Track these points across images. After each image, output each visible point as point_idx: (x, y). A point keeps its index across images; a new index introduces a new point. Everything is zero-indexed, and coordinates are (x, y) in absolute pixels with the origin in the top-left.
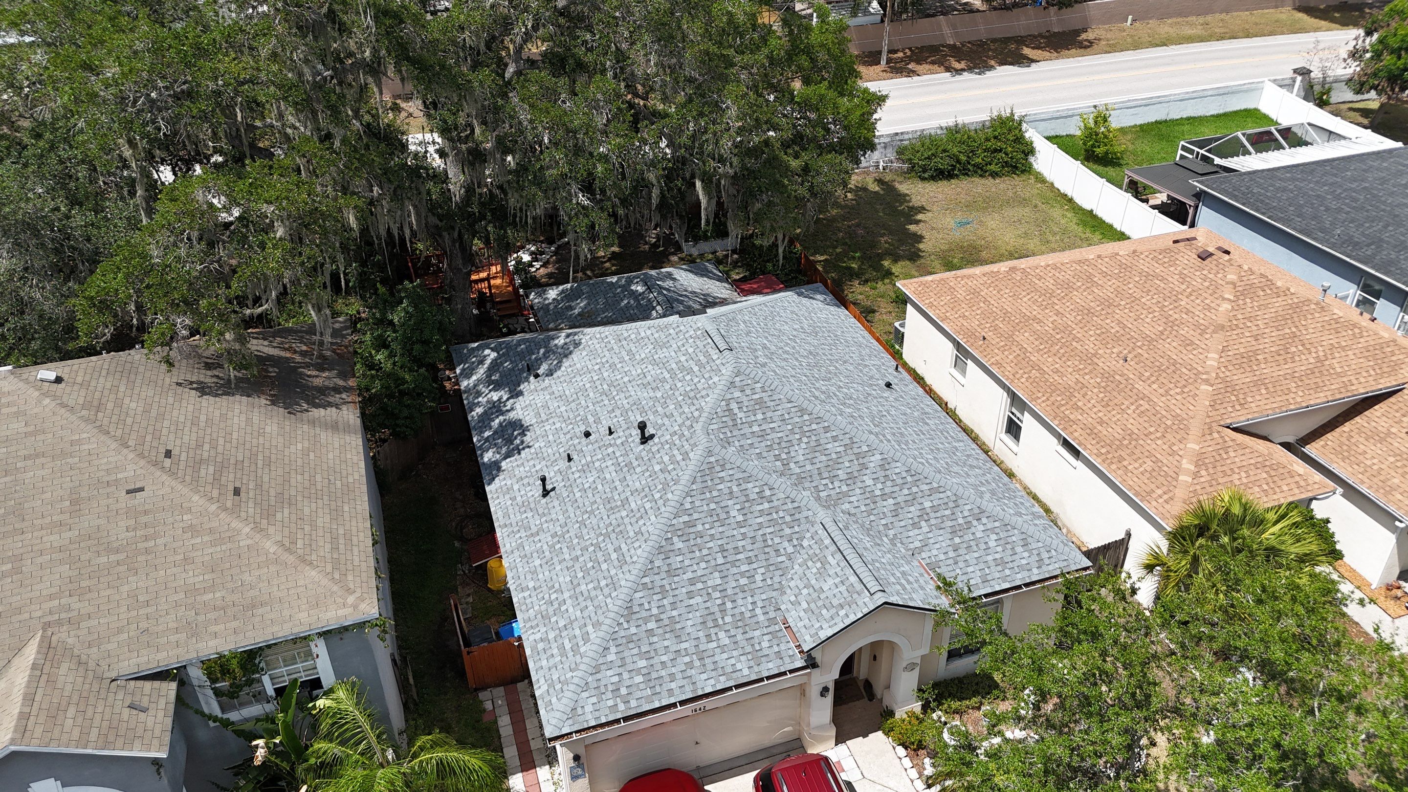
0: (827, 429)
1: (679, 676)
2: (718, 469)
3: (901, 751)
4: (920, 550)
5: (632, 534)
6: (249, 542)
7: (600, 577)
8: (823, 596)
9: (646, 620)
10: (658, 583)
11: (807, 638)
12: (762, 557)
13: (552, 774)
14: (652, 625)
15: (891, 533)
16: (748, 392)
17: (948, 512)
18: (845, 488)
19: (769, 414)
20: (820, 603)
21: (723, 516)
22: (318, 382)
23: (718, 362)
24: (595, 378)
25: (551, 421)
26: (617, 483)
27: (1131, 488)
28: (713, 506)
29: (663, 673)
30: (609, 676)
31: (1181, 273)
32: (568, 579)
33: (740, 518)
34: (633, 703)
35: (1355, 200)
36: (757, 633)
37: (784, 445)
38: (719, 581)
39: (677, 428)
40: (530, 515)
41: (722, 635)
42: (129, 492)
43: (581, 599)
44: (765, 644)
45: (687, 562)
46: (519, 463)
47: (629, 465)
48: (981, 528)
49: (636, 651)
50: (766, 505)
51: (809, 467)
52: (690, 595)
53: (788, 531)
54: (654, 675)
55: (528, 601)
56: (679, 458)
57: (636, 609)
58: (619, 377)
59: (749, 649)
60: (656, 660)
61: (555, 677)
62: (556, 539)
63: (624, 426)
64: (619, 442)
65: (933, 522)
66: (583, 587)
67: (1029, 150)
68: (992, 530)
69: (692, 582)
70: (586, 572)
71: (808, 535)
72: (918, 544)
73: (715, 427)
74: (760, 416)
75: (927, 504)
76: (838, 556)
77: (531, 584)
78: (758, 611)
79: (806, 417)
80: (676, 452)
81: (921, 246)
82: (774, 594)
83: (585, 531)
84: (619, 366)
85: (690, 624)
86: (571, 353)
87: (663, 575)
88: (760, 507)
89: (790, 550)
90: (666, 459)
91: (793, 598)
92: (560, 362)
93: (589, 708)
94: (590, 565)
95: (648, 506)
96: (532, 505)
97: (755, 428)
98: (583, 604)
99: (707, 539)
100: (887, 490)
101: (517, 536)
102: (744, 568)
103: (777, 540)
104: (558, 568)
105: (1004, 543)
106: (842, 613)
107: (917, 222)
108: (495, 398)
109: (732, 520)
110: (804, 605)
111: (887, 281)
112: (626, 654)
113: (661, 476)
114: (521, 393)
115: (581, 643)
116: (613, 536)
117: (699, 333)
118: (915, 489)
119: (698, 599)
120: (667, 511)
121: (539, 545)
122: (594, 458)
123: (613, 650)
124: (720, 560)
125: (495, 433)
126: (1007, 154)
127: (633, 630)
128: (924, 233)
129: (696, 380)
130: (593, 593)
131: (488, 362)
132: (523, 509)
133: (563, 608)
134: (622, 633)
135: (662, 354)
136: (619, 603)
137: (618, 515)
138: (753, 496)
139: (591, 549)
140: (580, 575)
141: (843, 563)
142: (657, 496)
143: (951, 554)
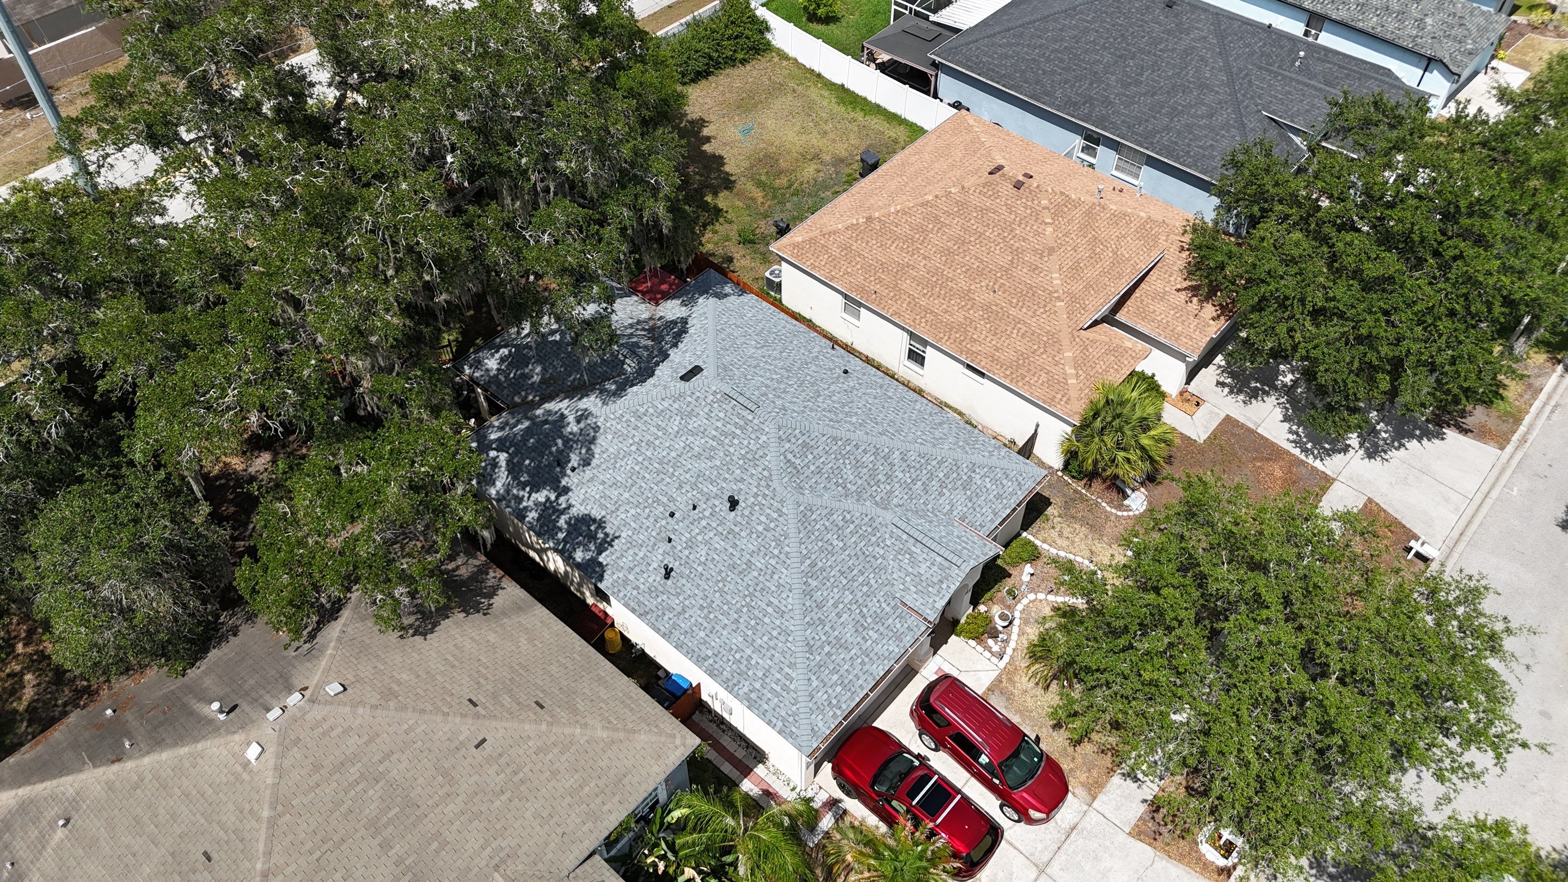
0: (857, 447)
1: (860, 674)
2: (809, 514)
3: (972, 643)
4: (951, 510)
5: (773, 588)
6: (585, 738)
7: (769, 629)
8: (923, 578)
9: (822, 647)
10: (815, 618)
11: (928, 611)
12: (867, 566)
13: (768, 769)
14: (827, 649)
15: (930, 507)
16: (793, 440)
17: (955, 475)
18: (888, 487)
19: (815, 452)
20: (924, 584)
21: (830, 548)
22: (464, 572)
23: (756, 421)
24: (640, 459)
25: (622, 509)
26: (731, 550)
27: (1039, 398)
28: (820, 544)
29: (850, 677)
30: (821, 697)
31: (1006, 205)
32: (741, 639)
33: (841, 544)
34: (844, 706)
35: (1062, 61)
36: (890, 621)
37: (836, 472)
38: (851, 597)
39: (755, 490)
40: (665, 597)
41: (871, 633)
42: (477, 747)
43: (764, 651)
44: (898, 626)
45: (825, 594)
46: (618, 554)
47: (731, 531)
48: (978, 477)
49: (827, 672)
50: (852, 527)
51: (860, 482)
52: (839, 616)
53: (874, 539)
54: (846, 681)
55: (716, 666)
56: (775, 515)
57: (812, 643)
58: (664, 453)
59: (891, 634)
60: (842, 671)
61: (783, 714)
62: (706, 611)
63: (704, 499)
64: (707, 513)
65: (949, 486)
66: (759, 641)
67: (764, 28)
68: (985, 476)
69: (835, 605)
70: (754, 629)
71: (887, 536)
72: (948, 507)
73: (786, 479)
74: (810, 457)
75: (941, 475)
76: (918, 545)
77: (709, 653)
78: (884, 605)
79: (840, 443)
80: (768, 511)
81: (727, 168)
82: (887, 588)
83: (729, 597)
84: (657, 442)
85: (849, 635)
86: (594, 438)
87: (816, 610)
88: (849, 530)
89: (881, 552)
90: (763, 519)
91: (902, 587)
92: (589, 449)
93: (820, 724)
94: (753, 622)
95: (773, 562)
96: (661, 589)
97: (812, 468)
98: (769, 654)
99: (828, 570)
100: (914, 476)
101: (666, 618)
102: (861, 579)
103: (870, 549)
104: (725, 633)
105: (995, 481)
106: (944, 586)
107: (708, 139)
108: (542, 500)
109: (837, 549)
110: (914, 589)
111: (721, 220)
112: (823, 676)
113: (769, 535)
114: (566, 490)
115: (788, 683)
116: (757, 594)
117: (719, 396)
118: (929, 467)
119: (845, 616)
120: (794, 561)
121: (693, 620)
122: (693, 534)
123: (813, 678)
124: (844, 582)
125: (569, 533)
126: (747, 38)
127: (818, 658)
128: (723, 153)
129: (746, 442)
130: (772, 644)
131: (503, 464)
132: (653, 595)
133: (753, 662)
134: (813, 664)
135: (694, 423)
136: (800, 644)
137: (750, 576)
138: (841, 524)
139: (745, 610)
140: (750, 633)
141: (926, 550)
142: (776, 552)
143: (970, 505)
